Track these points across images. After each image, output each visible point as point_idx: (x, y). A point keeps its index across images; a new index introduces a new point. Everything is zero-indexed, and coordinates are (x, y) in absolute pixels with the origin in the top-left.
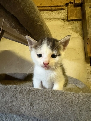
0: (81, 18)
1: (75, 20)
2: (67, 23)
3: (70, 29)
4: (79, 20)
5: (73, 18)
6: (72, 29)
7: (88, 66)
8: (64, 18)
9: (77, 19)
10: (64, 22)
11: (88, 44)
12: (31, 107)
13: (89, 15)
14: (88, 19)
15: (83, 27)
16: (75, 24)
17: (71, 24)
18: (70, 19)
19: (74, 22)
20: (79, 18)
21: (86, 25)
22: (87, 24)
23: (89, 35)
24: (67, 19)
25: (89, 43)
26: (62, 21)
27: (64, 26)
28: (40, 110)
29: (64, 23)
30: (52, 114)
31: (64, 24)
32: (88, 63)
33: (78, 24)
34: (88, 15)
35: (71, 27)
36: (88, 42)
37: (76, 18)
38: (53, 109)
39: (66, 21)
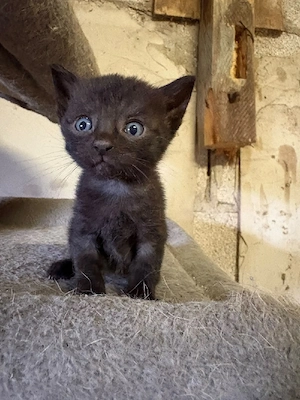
0: (197, 16)
1: (178, 20)
2: (151, 25)
3: (157, 47)
4: (189, 21)
5: (173, 12)
6: (164, 49)
7: (201, 174)
8: (140, 4)
9: (183, 15)
10: (140, 19)
11: (207, 106)
12: (14, 380)
13: (223, 11)
14: (218, 25)
15: (198, 48)
16: (174, 33)
17: (163, 33)
18: (160, 13)
19: (173, 24)
20: (189, 16)
21: (211, 41)
22: (214, 40)
23: (214, 79)
24: (150, 9)
25: (211, 106)
26: (135, 15)
27: (140, 34)
28: (48, 386)
29: (140, 24)
30: (92, 392)
31: (139, 27)
32: (202, 166)
33: (185, 33)
34: (220, 9)
35: (161, 43)
36: (209, 102)
37: (181, 11)
38: (97, 373)
39: (147, 18)
